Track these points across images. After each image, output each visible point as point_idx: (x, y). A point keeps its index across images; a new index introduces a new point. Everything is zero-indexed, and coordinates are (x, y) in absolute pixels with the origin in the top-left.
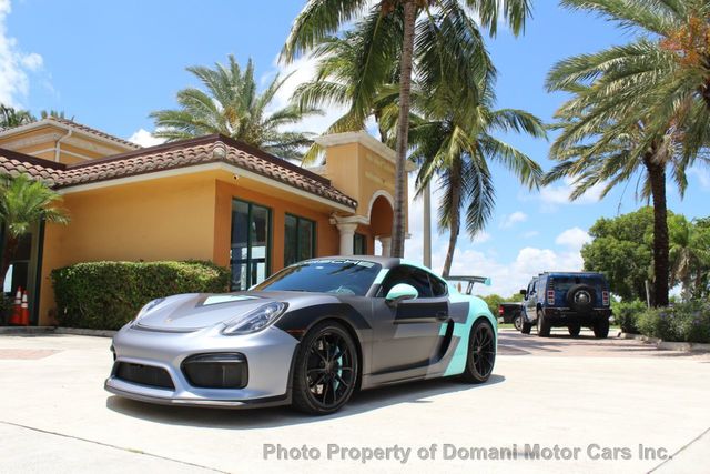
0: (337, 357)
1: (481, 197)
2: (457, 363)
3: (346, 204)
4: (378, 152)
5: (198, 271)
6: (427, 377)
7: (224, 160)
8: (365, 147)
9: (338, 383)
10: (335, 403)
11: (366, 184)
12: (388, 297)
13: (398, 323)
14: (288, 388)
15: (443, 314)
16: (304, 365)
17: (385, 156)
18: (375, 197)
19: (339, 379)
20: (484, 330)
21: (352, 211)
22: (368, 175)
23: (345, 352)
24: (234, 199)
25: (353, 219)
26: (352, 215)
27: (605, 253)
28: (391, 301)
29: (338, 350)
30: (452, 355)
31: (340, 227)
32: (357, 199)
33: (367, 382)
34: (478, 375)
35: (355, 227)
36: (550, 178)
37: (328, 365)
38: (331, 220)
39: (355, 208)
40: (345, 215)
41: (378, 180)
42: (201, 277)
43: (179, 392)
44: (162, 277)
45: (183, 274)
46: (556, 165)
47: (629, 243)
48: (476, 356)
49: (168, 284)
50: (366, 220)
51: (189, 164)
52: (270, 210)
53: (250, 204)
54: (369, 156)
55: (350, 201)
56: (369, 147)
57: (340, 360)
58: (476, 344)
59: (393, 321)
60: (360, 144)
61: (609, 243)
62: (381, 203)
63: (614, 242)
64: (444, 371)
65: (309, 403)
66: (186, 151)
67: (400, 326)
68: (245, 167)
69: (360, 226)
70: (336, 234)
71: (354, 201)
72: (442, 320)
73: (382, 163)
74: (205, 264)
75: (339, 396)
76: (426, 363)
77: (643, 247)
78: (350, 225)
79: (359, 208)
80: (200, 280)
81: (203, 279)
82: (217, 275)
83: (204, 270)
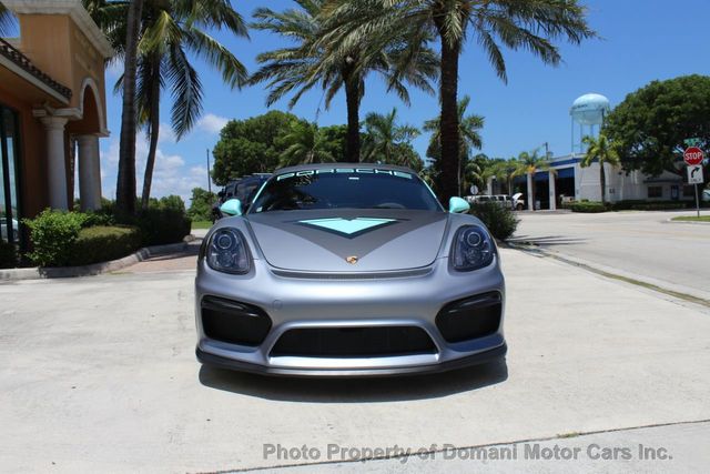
1: (189, 93)
11: (77, 70)
18: (84, 86)
21: (66, 101)
22: (78, 58)
25: (66, 112)
26: (65, 106)
27: (237, 153)
31: (47, 120)
32: (71, 88)
35: (65, 121)
39: (69, 98)
40: (58, 105)
41: (85, 65)
47: (259, 145)
50: (79, 113)
54: (77, 36)
55: (66, 90)
61: (242, 144)
63: (247, 143)
69: (71, 120)
70: (42, 130)
71: (70, 91)
77: (272, 148)
78: (60, 120)
79: (73, 99)
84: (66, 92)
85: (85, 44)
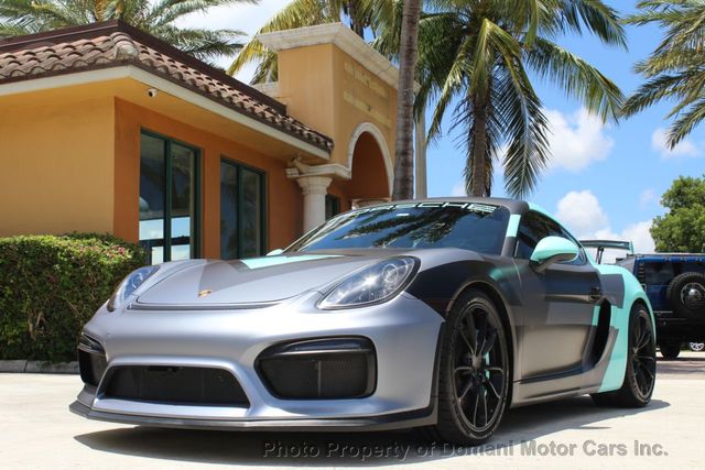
3: (317, 144)
4: (361, 60)
5: (97, 249)
7: (135, 62)
8: (343, 52)
10: (487, 425)
11: (346, 113)
13: (549, 300)
14: (432, 397)
15: (595, 290)
16: (451, 359)
17: (370, 67)
18: (357, 134)
20: (642, 320)
21: (323, 154)
22: (349, 98)
23: (493, 345)
24: (144, 131)
25: (326, 169)
26: (324, 162)
30: (608, 358)
31: (303, 182)
32: (331, 136)
34: (639, 394)
35: (328, 181)
36: (635, 105)
37: (475, 361)
38: (289, 171)
39: (329, 151)
40: (314, 161)
41: (360, 105)
42: (102, 260)
43: (257, 408)
44: (28, 262)
46: (646, 82)
48: (634, 363)
49: (38, 274)
50: (345, 172)
51: (72, 70)
52: (197, 152)
53: (167, 142)
54: (349, 68)
55: (322, 140)
56: (349, 50)
57: (487, 356)
59: (544, 295)
60: (334, 45)
62: (366, 145)
64: (600, 384)
66: (59, 48)
67: (552, 304)
68: (167, 75)
69: (336, 180)
70: (298, 194)
71: (327, 139)
72: (595, 301)
73: (367, 78)
74: (106, 239)
76: (579, 369)
78: (319, 180)
79: (335, 152)
80: (102, 265)
81: (107, 262)
82: (129, 257)
83: (106, 248)
84: (323, 142)
85: (363, 79)
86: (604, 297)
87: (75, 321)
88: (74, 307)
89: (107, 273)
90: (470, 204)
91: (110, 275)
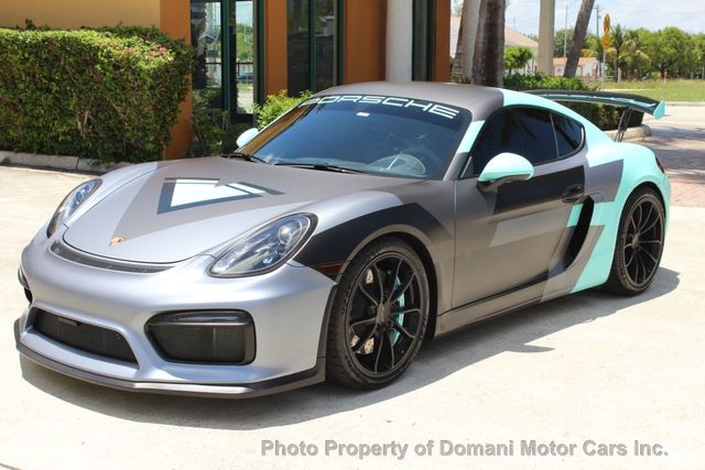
0: (397, 295)
2: (596, 267)
5: (136, 51)
6: (544, 298)
9: (398, 334)
10: (394, 368)
12: (482, 178)
13: (496, 222)
15: (575, 191)
16: (344, 318)
19: (398, 329)
20: (647, 205)
23: (410, 284)
28: (487, 183)
29: (398, 281)
30: (588, 257)
33: (445, 324)
37: (382, 311)
42: (141, 64)
44: (71, 60)
45: (109, 56)
48: (629, 251)
49: (82, 72)
57: (401, 300)
58: (631, 231)
59: (490, 218)
64: (575, 285)
65: (353, 375)
67: (500, 224)
72: (573, 201)
74: (147, 36)
75: (399, 356)
76: (544, 277)
80: (141, 70)
81: (146, 67)
82: (171, 59)
83: (146, 48)
86: (586, 194)
87: (120, 122)
88: (119, 109)
89: (147, 78)
90: (434, 103)
91: (150, 80)
